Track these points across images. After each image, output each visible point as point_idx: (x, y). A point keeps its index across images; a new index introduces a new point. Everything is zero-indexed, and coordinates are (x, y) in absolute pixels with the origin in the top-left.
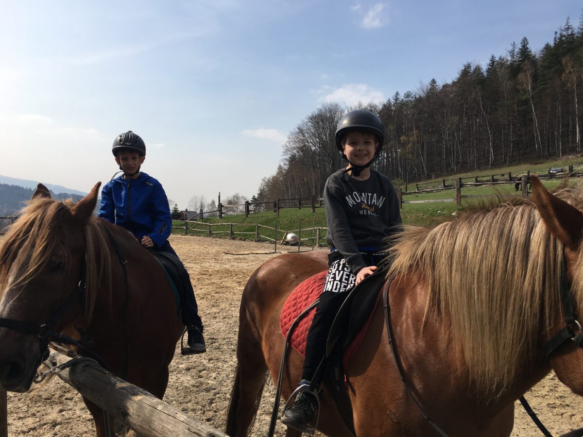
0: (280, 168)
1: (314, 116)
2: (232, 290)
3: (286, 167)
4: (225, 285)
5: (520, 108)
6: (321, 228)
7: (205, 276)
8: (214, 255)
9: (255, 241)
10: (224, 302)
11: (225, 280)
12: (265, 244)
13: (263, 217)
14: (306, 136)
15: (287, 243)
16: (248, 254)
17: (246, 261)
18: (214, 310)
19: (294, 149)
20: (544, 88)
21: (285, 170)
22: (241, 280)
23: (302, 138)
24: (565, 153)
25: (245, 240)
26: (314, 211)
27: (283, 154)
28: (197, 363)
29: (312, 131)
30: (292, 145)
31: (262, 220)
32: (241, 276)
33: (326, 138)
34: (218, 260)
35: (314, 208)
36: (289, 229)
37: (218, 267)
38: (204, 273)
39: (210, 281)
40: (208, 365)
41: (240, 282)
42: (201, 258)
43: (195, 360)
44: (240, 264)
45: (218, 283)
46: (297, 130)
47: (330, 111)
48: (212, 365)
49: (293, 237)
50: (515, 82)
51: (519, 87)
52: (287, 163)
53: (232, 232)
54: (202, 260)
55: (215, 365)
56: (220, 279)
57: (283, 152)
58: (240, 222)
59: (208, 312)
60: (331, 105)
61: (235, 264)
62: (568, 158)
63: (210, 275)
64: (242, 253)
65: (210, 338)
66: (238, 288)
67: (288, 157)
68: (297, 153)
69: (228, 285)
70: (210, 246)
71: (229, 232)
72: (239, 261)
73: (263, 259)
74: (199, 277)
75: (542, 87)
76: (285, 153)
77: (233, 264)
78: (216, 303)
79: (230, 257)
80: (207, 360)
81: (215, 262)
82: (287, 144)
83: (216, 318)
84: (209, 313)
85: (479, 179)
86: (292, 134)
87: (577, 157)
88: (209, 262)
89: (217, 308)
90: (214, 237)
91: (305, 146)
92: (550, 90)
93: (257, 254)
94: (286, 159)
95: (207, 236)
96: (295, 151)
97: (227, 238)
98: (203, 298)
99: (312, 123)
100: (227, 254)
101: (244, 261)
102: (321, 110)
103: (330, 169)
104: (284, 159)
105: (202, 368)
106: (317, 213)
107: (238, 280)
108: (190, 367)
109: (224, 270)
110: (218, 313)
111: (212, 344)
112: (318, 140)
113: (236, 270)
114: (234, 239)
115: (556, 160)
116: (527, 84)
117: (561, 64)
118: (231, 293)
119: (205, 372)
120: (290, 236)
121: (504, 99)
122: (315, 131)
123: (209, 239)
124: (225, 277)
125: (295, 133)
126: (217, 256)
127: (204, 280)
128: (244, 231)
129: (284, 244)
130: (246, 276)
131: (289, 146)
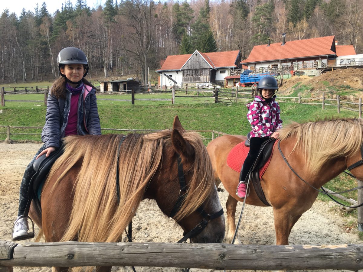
5: (42, 46)
50: (39, 29)
75: (55, 36)
92: (60, 38)
116: (46, 31)
117: (66, 24)
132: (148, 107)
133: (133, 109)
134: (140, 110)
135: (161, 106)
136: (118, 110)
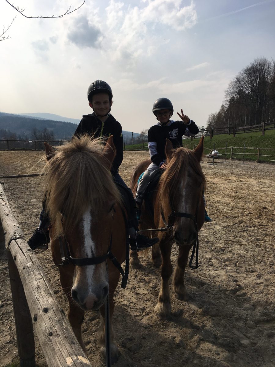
0: (223, 106)
1: (248, 68)
3: (227, 106)
6: (234, 147)
14: (242, 84)
19: (233, 93)
23: (239, 85)
27: (225, 97)
29: (247, 79)
30: (232, 91)
35: (235, 134)
46: (236, 80)
47: (260, 64)
49: (216, 153)
52: (228, 103)
57: (225, 96)
60: (261, 60)
67: (228, 99)
68: (234, 96)
86: (232, 83)
91: (241, 90)
99: (246, 74)
102: (253, 64)
104: (225, 101)
106: (237, 137)
112: (250, 86)
129: (210, 158)
131: (229, 91)
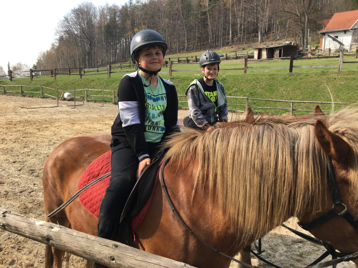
0: (53, 45)
1: (76, 9)
2: (35, 135)
3: (57, 45)
4: (28, 132)
5: (202, 17)
6: (88, 89)
7: (11, 125)
8: (12, 109)
9: (41, 98)
10: (32, 144)
11: (28, 128)
12: (48, 100)
13: (44, 81)
14: (70, 23)
15: (65, 99)
16: (39, 108)
17: (38, 113)
18: (26, 150)
19: (62, 31)
20: (215, 6)
21: (56, 46)
22: (39, 127)
23: (67, 24)
24: (223, 45)
25: (33, 97)
26: (81, 78)
28: (26, 188)
29: (75, 20)
30: (60, 29)
31: (44, 83)
32: (38, 125)
33: (85, 25)
34: (17, 113)
35: (81, 75)
36: (65, 89)
37: (18, 118)
38: (10, 123)
39: (16, 129)
40: (35, 188)
41: (39, 129)
42: (3, 111)
43: (24, 185)
44: (34, 116)
45: (23, 130)
46: (64, 19)
47: (87, 7)
48: (37, 188)
49: (69, 96)
51: (201, 3)
52: (58, 42)
53: (22, 92)
54: (5, 113)
55: (39, 188)
56: (23, 127)
58: (27, 84)
59: (22, 152)
60: (87, 3)
61: (31, 115)
62: (225, 49)
63: (15, 125)
64: (33, 107)
65: (30, 170)
66: (38, 133)
67: (58, 37)
68: (64, 35)
69: (31, 131)
70: (7, 102)
71: (20, 91)
72: (33, 113)
73: (50, 111)
74: (7, 126)
75: (214, 5)
76: (56, 34)
77: (29, 115)
78: (26, 145)
79: (25, 110)
80: (33, 185)
81: (15, 115)
82: (57, 28)
83: (29, 155)
84: (24, 153)
85: (180, 59)
86: (60, 21)
87: (230, 48)
88: (11, 115)
89: (28, 148)
90: (8, 95)
91: (69, 30)
92: (218, 7)
93: (45, 107)
94: (57, 39)
95: (2, 94)
96: (62, 34)
97: (19, 96)
98: (15, 142)
99: (74, 14)
100: (23, 108)
101: (37, 113)
102: (80, 6)
103: (88, 48)
104: (55, 39)
105: (31, 191)
106: (84, 79)
107: (37, 127)
108: (22, 190)
109: (24, 121)
110: (30, 152)
111: (32, 173)
112: (79, 27)
113: (34, 120)
114: (24, 96)
115: (219, 49)
116: (206, 2)
118: (35, 137)
119: (34, 192)
120: (66, 95)
121: (193, 10)
122: (76, 20)
123: (4, 96)
124: (27, 126)
125: (62, 20)
126: (15, 110)
127: (11, 128)
128: (31, 90)
129: (63, 100)
130: (42, 124)
131: (58, 30)
132: (308, 75)
133: (291, 78)
134: (298, 79)
135: (324, 73)
136: (274, 79)
